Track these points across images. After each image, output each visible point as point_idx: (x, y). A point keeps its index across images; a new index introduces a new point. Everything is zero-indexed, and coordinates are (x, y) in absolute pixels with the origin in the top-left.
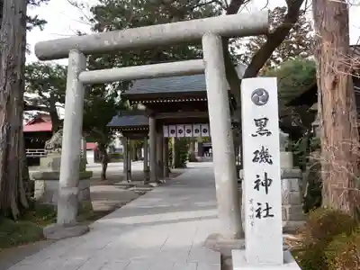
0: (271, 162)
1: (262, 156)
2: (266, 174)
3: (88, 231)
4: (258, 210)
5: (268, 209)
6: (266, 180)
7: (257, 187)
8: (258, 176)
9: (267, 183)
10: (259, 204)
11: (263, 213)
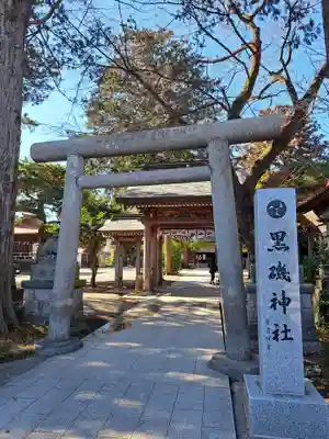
0: (289, 280)
1: (279, 272)
2: (283, 292)
3: (82, 346)
4: (276, 333)
5: (286, 331)
6: (284, 298)
7: (274, 306)
8: (275, 294)
9: (286, 302)
10: (276, 325)
11: (282, 336)
